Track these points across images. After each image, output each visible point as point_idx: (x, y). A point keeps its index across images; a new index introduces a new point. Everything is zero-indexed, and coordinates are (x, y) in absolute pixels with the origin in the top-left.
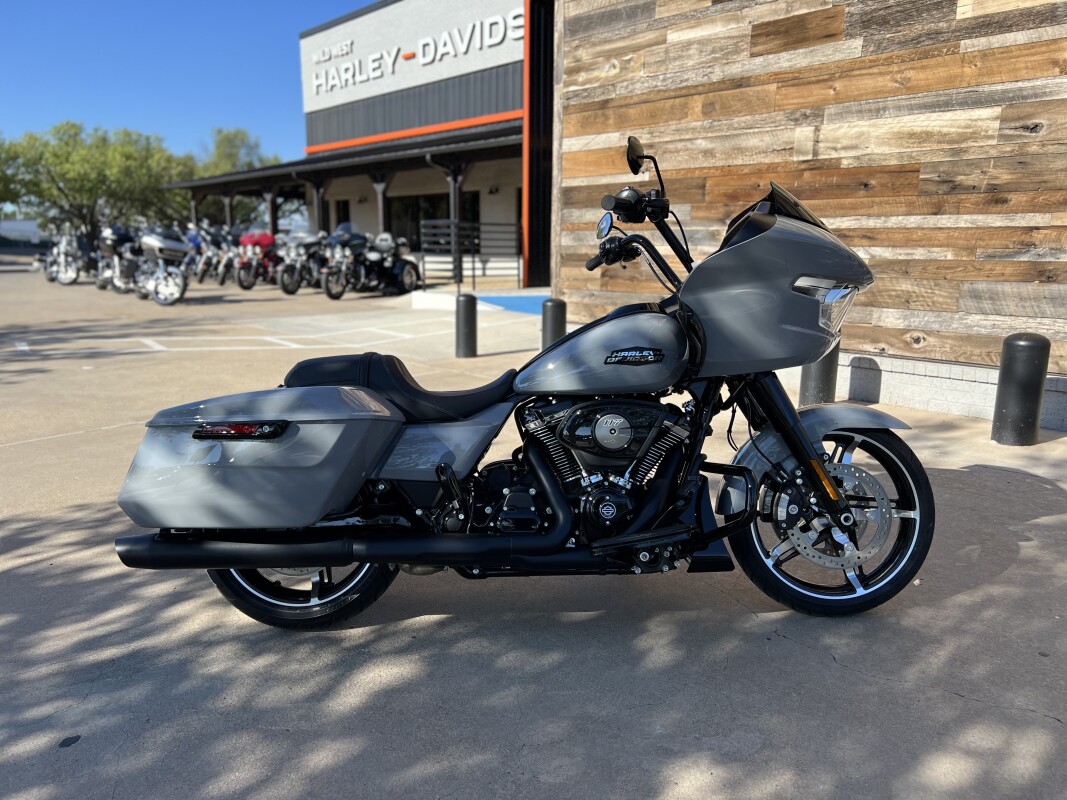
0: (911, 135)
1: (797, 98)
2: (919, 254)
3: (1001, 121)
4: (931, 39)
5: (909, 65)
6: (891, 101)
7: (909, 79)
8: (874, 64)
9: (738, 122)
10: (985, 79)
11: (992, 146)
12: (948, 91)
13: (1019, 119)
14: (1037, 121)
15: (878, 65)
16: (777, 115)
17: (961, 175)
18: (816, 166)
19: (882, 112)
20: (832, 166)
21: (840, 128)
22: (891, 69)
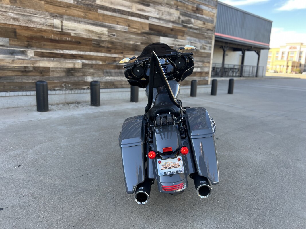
0: (89, 31)
1: (53, 9)
2: (94, 62)
3: (108, 32)
4: (91, 6)
5: (87, 11)
6: (83, 20)
7: (87, 15)
8: (77, 7)
9: (29, 11)
10: (104, 21)
11: (107, 38)
12: (96, 22)
13: (111, 32)
14: (114, 34)
15: (78, 8)
16: (46, 13)
17: (101, 43)
18: (62, 33)
19: (81, 22)
20: (68, 35)
21: (69, 23)
22: (81, 10)
